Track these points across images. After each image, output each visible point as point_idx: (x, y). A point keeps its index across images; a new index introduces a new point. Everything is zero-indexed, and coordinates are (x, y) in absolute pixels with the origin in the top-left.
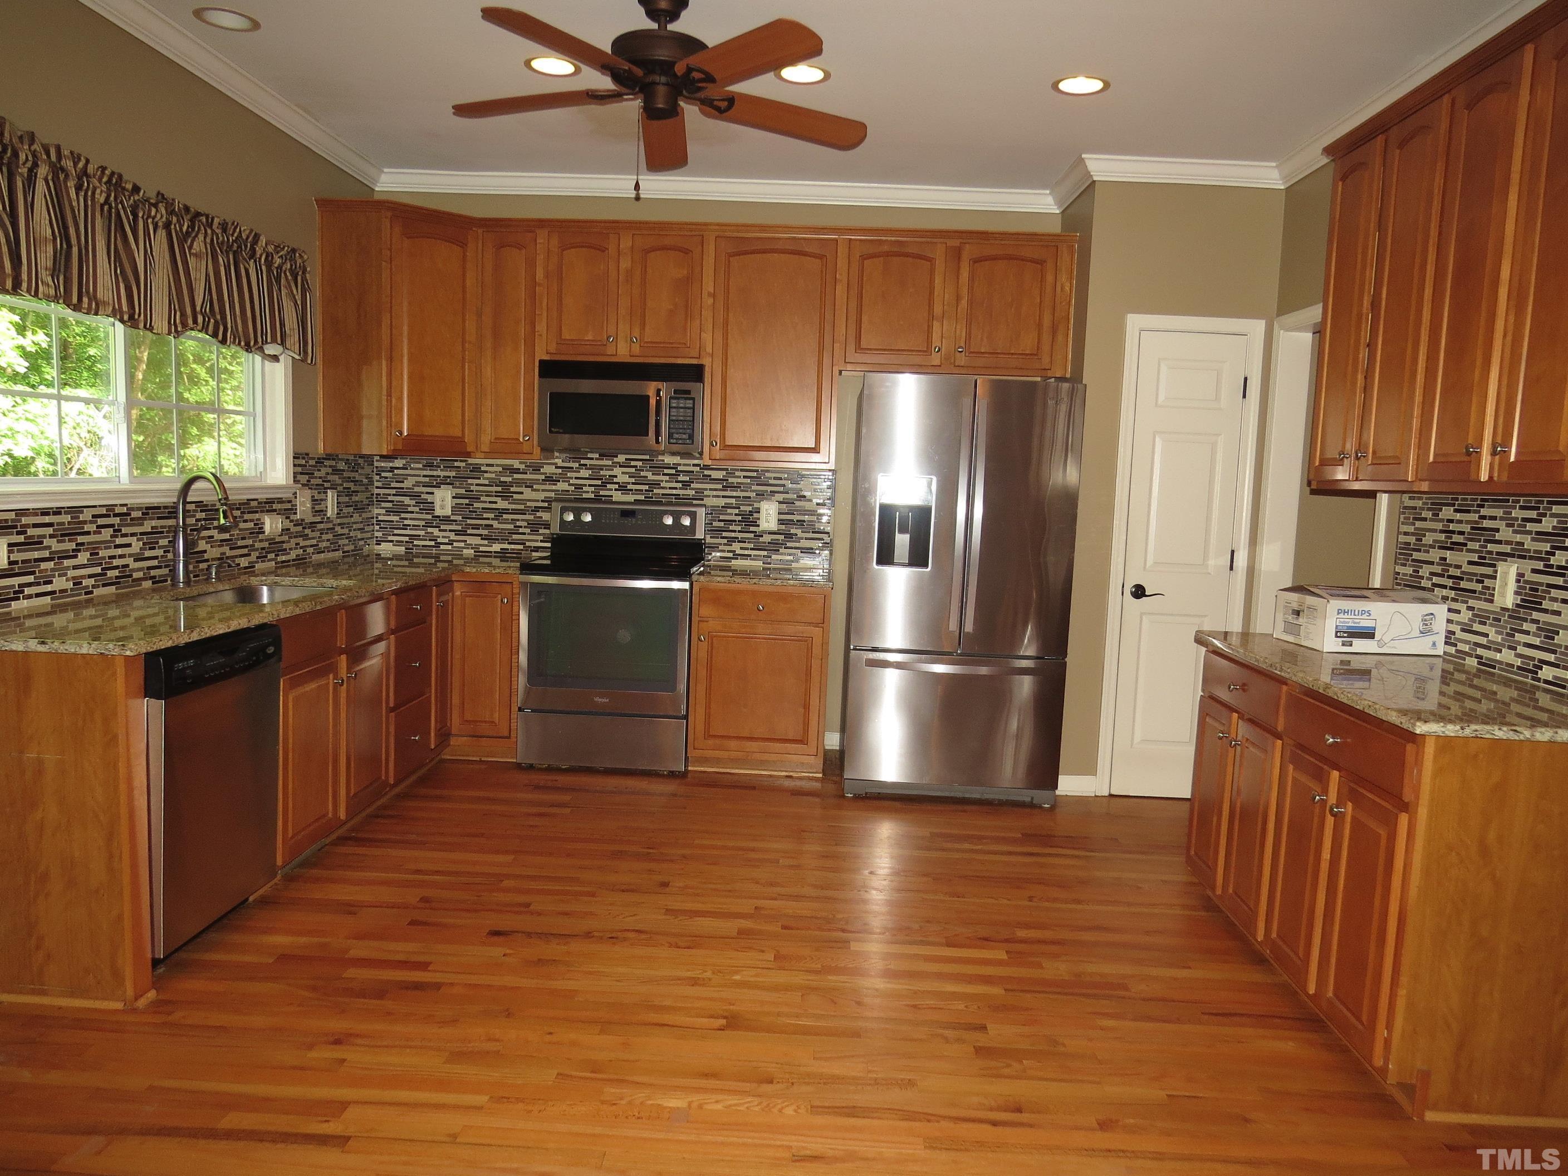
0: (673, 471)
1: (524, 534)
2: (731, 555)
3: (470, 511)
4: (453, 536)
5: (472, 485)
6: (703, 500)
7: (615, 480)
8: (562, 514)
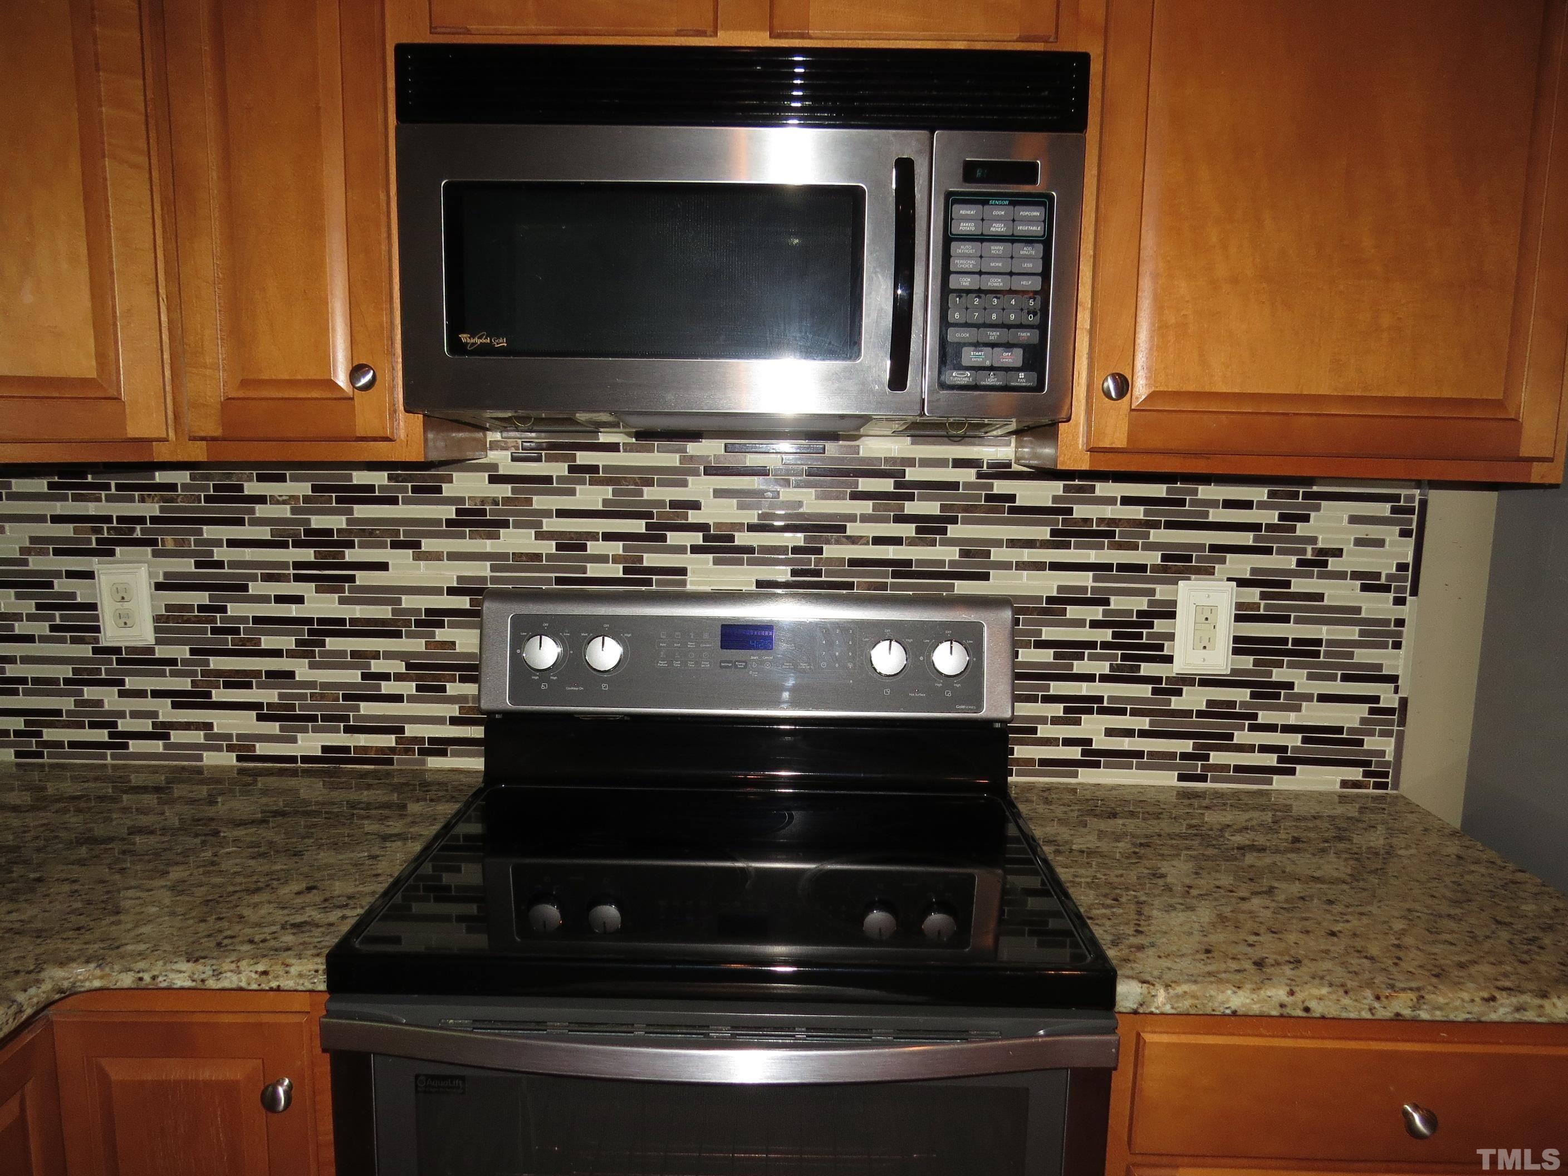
0: (887, 485)
1: (398, 698)
2: (1075, 753)
3: (215, 631)
4: (165, 711)
5: (218, 543)
6: (985, 577)
7: (693, 517)
8: (519, 642)
